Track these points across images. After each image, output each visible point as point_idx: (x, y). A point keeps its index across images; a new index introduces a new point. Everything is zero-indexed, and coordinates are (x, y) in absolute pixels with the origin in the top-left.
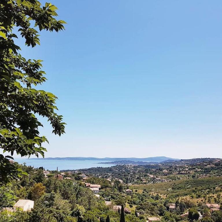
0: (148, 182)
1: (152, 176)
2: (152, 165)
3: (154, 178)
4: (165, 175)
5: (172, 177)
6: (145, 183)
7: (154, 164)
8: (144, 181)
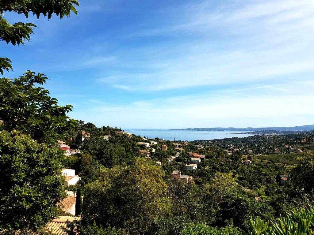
0: (280, 152)
1: (287, 146)
2: (296, 135)
3: (288, 148)
4: (302, 145)
5: (310, 147)
6: (277, 154)
7: (297, 134)
8: (277, 151)
